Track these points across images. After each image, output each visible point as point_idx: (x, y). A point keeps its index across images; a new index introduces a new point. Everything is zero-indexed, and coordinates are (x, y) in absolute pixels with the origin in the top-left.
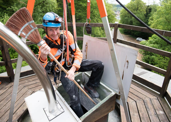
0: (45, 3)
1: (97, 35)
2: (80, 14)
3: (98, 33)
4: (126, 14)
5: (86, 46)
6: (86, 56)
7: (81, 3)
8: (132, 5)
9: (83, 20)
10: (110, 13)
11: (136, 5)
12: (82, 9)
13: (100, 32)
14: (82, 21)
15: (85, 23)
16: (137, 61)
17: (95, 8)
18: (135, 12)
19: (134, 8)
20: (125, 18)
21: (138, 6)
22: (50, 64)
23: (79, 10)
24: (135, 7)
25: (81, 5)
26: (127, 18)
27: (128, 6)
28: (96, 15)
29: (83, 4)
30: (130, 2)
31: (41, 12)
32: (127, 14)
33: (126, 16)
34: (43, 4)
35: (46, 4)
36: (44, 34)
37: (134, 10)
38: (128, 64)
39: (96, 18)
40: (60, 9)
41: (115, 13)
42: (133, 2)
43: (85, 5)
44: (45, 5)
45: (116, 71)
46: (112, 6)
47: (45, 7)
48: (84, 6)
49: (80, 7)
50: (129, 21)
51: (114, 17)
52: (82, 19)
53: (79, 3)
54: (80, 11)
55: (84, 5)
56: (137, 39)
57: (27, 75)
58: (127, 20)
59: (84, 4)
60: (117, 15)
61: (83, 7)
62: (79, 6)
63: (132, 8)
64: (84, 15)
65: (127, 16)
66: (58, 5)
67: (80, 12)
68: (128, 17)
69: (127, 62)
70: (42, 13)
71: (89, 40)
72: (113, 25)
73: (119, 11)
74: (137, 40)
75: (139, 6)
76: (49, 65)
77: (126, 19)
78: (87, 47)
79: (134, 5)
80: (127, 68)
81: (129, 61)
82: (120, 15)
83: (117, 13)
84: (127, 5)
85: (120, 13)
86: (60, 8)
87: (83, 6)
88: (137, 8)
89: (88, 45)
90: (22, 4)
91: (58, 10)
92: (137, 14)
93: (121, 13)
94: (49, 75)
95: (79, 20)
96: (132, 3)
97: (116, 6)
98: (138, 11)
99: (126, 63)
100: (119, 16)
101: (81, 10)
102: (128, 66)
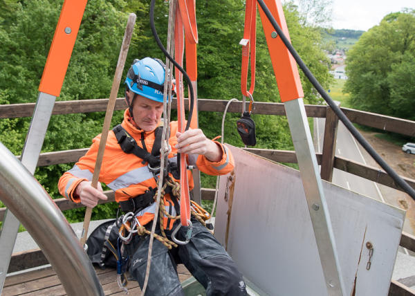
0: (96, 23)
1: (265, 129)
2: (210, 58)
3: (271, 125)
4: (366, 63)
5: (230, 183)
6: (229, 213)
7: (216, 25)
8: (385, 34)
9: (219, 78)
10: (313, 59)
11: (401, 35)
12: (217, 43)
13: (277, 121)
14: (217, 81)
15: (230, 101)
16: (403, 236)
17: (262, 41)
18: (399, 56)
19: (392, 43)
20: (364, 76)
21: (407, 36)
22: (104, 234)
23: (209, 47)
24: (396, 40)
25: (215, 31)
26: (369, 74)
27: (373, 35)
28: (266, 63)
29: (224, 28)
30: (381, 24)
31: (83, 50)
32: (368, 61)
33: (365, 70)
34: (91, 23)
35: (102, 23)
36: (87, 121)
37: (394, 50)
38: (371, 255)
39: (264, 73)
40: (144, 42)
41: (329, 57)
42: (390, 25)
43: (231, 32)
44: (98, 27)
45: (328, 281)
46: (318, 35)
47: (98, 33)
48: (225, 34)
49: (212, 36)
50: (377, 85)
51: (325, 71)
52: (217, 74)
53: (209, 23)
54: (213, 49)
55: (225, 31)
56: (406, 147)
57: (24, 269)
58: (370, 81)
59: (226, 28)
60: (336, 63)
61: (222, 36)
62: (210, 32)
63: (386, 42)
64: (223, 63)
65: (372, 68)
66: (140, 28)
67: (210, 52)
68: (375, 72)
69: (369, 246)
70: (84, 53)
71: (240, 163)
72: (321, 110)
73: (344, 51)
74: (406, 152)
75: (410, 37)
76: (100, 236)
77: (366, 80)
78: (233, 185)
79: (392, 32)
80: (368, 269)
81: (374, 246)
82: (345, 66)
83: (335, 57)
84: (369, 34)
85: (345, 58)
86: (146, 38)
87: (222, 32)
88: (403, 43)
89: (237, 176)
90: (23, 22)
91: (139, 44)
92: (403, 63)
93: (351, 60)
94: (96, 272)
95: (208, 77)
96: (386, 27)
97: (333, 35)
98: (407, 52)
99: (366, 251)
100: (342, 68)
101: (214, 46)
102: (370, 263)
